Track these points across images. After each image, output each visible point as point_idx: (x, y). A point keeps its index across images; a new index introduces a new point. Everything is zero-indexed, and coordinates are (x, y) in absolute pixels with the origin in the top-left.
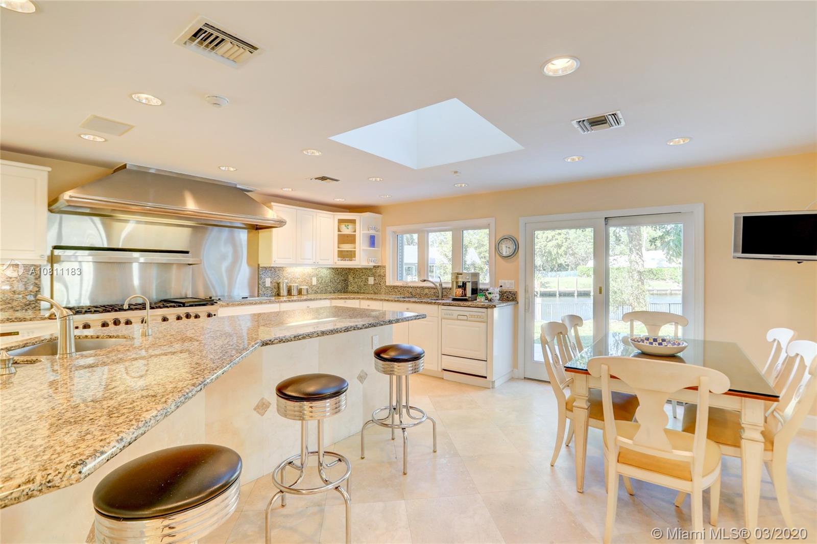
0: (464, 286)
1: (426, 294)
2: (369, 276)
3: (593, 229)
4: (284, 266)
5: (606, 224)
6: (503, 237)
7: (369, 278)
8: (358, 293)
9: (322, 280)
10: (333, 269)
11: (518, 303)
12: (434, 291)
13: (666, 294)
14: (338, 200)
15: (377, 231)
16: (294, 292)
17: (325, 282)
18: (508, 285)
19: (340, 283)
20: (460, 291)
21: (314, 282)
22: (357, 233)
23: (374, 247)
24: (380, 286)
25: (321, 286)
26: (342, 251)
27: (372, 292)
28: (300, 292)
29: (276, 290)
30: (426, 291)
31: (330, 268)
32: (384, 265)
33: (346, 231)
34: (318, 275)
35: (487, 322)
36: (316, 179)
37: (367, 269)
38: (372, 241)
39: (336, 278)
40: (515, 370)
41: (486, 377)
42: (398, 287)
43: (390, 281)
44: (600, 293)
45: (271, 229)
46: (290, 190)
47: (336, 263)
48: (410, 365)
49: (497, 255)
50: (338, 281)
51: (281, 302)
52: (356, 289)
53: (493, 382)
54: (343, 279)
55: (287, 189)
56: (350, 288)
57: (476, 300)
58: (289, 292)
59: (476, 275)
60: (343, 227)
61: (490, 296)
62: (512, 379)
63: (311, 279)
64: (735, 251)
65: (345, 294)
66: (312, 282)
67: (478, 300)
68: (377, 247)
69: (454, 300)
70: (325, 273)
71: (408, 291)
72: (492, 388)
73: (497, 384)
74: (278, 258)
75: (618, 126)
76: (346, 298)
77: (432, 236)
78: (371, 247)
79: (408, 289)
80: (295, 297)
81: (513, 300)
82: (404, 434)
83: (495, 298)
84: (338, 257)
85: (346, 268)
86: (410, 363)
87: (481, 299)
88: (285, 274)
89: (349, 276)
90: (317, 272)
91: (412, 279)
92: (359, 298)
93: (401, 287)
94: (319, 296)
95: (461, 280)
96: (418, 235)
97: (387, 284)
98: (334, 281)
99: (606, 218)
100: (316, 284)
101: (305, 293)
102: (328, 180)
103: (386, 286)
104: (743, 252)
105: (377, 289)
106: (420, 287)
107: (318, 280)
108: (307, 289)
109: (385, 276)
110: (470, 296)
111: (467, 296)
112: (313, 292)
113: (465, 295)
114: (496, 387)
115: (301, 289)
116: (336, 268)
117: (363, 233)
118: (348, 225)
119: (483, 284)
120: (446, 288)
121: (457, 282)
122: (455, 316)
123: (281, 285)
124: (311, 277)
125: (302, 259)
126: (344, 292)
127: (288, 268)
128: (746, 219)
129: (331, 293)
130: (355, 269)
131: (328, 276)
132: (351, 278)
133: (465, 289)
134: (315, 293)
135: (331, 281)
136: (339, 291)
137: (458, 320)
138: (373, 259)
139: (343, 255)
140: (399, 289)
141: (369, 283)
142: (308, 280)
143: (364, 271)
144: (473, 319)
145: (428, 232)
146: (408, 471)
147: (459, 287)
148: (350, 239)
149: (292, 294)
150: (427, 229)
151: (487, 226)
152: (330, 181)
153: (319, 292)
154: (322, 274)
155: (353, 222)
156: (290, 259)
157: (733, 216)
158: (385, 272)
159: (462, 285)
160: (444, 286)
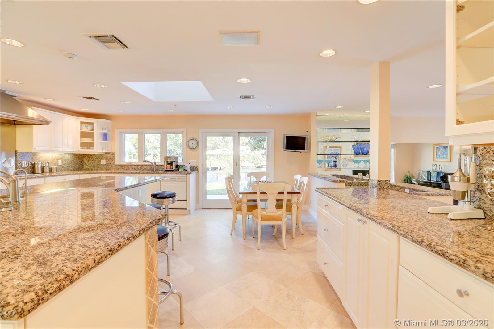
0: (171, 164)
1: (145, 169)
2: (101, 159)
3: (233, 137)
4: (38, 152)
5: (238, 135)
6: (191, 138)
7: (102, 160)
8: (92, 170)
9: (66, 162)
10: (73, 154)
11: (198, 171)
12: (150, 167)
13: (245, 168)
14: (83, 109)
15: (108, 131)
16: (47, 170)
17: (67, 163)
18: (194, 163)
19: (78, 164)
20: (169, 166)
21: (60, 162)
22: (95, 132)
23: (107, 141)
24: (111, 165)
25: (65, 166)
26: (83, 143)
27: (104, 169)
28: (51, 170)
29: (31, 169)
30: (145, 167)
31: (71, 154)
32: (113, 152)
33: (87, 129)
34: (62, 159)
35: (187, 181)
36: (83, 97)
37: (100, 155)
38: (105, 137)
39: (75, 161)
40: (198, 205)
41: (186, 209)
42: (125, 165)
43: (118, 162)
44: (236, 165)
45: (32, 126)
46: (52, 100)
47: (79, 150)
48: (171, 200)
49: (187, 148)
50: (77, 163)
51: (46, 177)
52: (90, 167)
53: (190, 211)
54: (80, 161)
55: (49, 99)
56: (85, 167)
57: (179, 170)
58: (43, 171)
59: (177, 158)
60: (84, 126)
61: (186, 169)
62: (196, 209)
63: (58, 161)
64: (284, 148)
65: (81, 171)
66: (58, 163)
67: (180, 171)
68: (109, 141)
69: (166, 171)
70: (68, 157)
71: (132, 167)
72: (189, 214)
73: (191, 212)
74: (37, 146)
75: (253, 99)
76: (91, 173)
77: (147, 136)
78: (104, 141)
79: (132, 166)
80: (47, 174)
81: (196, 170)
82: (172, 232)
83: (188, 169)
84: (81, 147)
85: (82, 154)
86: (171, 198)
87: (181, 170)
88: (38, 157)
89: (84, 159)
90: (61, 156)
91: (135, 160)
92: (101, 173)
93: (127, 165)
94: (63, 173)
95: (169, 161)
96: (138, 135)
97: (116, 163)
98: (73, 162)
99: (239, 132)
100: (61, 164)
101: (55, 171)
102: (92, 99)
103: (116, 165)
104: (286, 149)
105: (108, 167)
106: (140, 165)
107: (62, 162)
108: (56, 168)
109: (114, 159)
110: (175, 168)
111: (173, 168)
112: (59, 170)
113: (172, 168)
114: (191, 213)
115: (51, 168)
116: (75, 154)
117: (99, 132)
118: (87, 126)
119: (180, 162)
120: (158, 165)
121: (167, 162)
122: (169, 180)
123: (36, 166)
124: (57, 160)
125: (55, 147)
126: (81, 170)
127: (40, 154)
128: (287, 137)
129: (71, 170)
130: (89, 154)
131: (70, 159)
132: (85, 160)
133: (172, 165)
134: (61, 171)
135: (72, 163)
136: (77, 169)
137: (170, 181)
138: (106, 148)
139: (83, 145)
140: (125, 166)
141: (102, 164)
142: (55, 162)
143: (97, 156)
144: (179, 180)
145: (145, 133)
146: (175, 249)
147: (169, 164)
148: (90, 135)
149: (45, 172)
150: (144, 132)
151: (182, 133)
152: (94, 99)
153: (63, 170)
154: (65, 158)
155: (92, 124)
156: (46, 147)
157: (283, 135)
158: (115, 156)
159: (170, 163)
160: (157, 164)
